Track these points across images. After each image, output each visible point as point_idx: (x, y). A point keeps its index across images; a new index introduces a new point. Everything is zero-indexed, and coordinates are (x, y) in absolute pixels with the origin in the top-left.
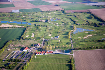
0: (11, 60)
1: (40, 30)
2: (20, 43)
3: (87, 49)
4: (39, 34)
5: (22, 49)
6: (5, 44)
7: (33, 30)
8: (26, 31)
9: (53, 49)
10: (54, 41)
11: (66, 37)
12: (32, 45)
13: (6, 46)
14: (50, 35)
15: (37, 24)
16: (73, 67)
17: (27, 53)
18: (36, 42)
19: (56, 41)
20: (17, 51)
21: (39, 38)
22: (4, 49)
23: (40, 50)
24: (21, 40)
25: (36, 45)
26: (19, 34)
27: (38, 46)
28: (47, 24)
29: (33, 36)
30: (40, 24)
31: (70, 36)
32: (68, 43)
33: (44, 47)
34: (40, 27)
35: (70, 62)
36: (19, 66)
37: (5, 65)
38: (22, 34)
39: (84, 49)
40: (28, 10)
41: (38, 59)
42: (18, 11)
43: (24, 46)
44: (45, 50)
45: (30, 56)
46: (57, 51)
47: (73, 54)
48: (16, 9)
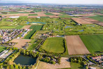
0: (38, 39)
1: (50, 26)
2: (41, 32)
3: (71, 35)
4: (50, 28)
5: (42, 34)
6: (35, 32)
7: (47, 26)
8: (44, 26)
9: (56, 35)
10: (56, 31)
11: (62, 29)
12: (47, 33)
13: (35, 33)
14: (54, 29)
15: (48, 23)
16: (65, 43)
17: (45, 36)
18: (48, 32)
19: (57, 31)
20: (40, 35)
21: (49, 30)
22: (34, 34)
23: (51, 35)
24: (42, 30)
25: (48, 33)
26: (40, 28)
27: (50, 33)
28: (53, 24)
29: (47, 29)
30: (50, 23)
31: (63, 29)
32: (63, 32)
33: (52, 34)
34: (50, 25)
35: (64, 40)
36: (42, 42)
37: (36, 41)
38: (42, 28)
39: (70, 35)
40: (44, 17)
41: (50, 39)
42: (39, 17)
43: (43, 33)
44: (53, 35)
45: (46, 37)
46: (58, 36)
47: (65, 37)
48: (39, 16)
